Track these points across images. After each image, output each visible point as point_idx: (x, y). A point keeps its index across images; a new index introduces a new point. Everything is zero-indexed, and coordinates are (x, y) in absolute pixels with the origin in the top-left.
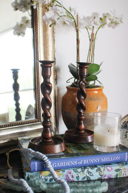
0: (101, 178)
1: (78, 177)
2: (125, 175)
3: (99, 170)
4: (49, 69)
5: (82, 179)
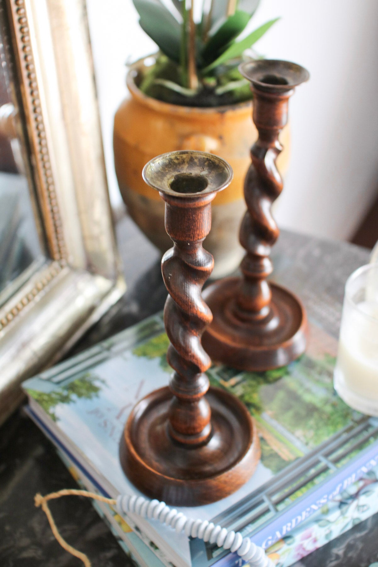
1: (328, 535)
5: (339, 533)
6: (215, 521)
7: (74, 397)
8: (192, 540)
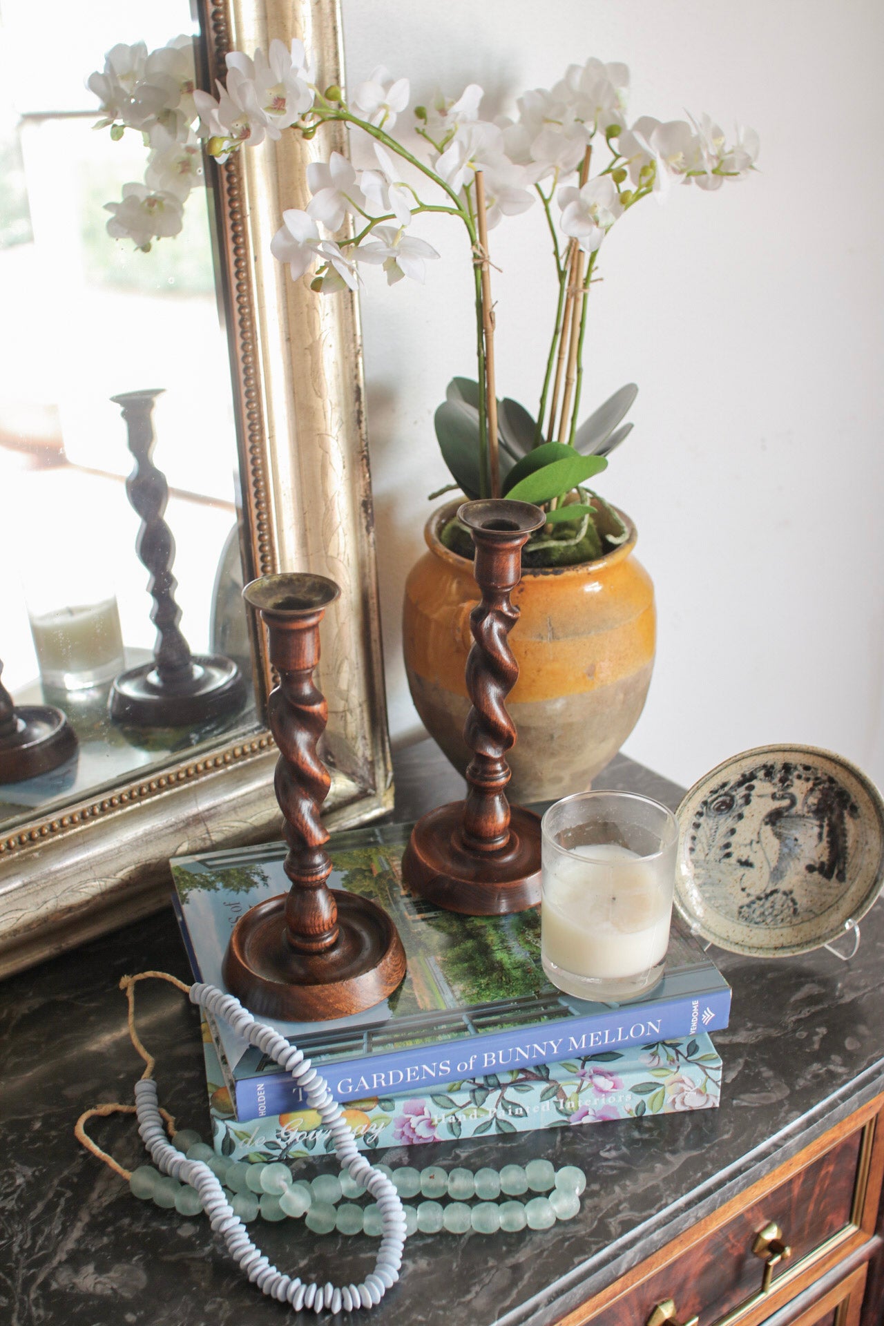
0: (563, 1124)
1: (455, 1126)
2: (683, 1103)
3: (555, 1094)
4: (308, 639)
5: (475, 1132)
6: (292, 1040)
7: (220, 885)
8: (253, 1049)
